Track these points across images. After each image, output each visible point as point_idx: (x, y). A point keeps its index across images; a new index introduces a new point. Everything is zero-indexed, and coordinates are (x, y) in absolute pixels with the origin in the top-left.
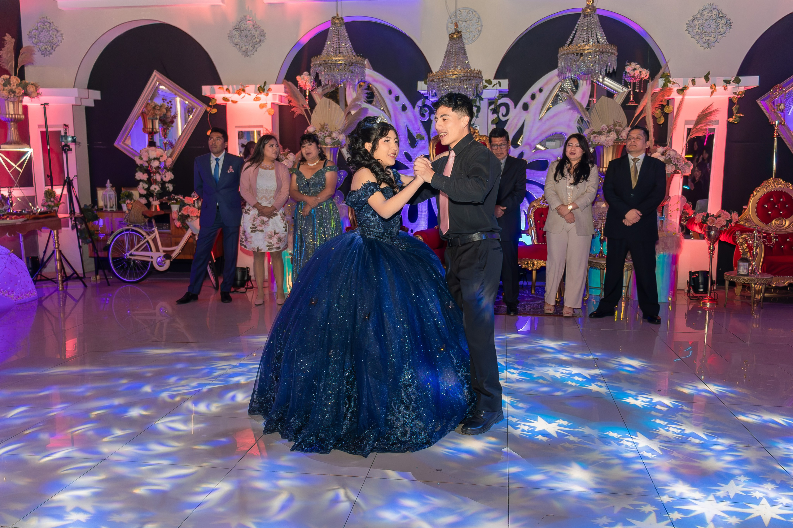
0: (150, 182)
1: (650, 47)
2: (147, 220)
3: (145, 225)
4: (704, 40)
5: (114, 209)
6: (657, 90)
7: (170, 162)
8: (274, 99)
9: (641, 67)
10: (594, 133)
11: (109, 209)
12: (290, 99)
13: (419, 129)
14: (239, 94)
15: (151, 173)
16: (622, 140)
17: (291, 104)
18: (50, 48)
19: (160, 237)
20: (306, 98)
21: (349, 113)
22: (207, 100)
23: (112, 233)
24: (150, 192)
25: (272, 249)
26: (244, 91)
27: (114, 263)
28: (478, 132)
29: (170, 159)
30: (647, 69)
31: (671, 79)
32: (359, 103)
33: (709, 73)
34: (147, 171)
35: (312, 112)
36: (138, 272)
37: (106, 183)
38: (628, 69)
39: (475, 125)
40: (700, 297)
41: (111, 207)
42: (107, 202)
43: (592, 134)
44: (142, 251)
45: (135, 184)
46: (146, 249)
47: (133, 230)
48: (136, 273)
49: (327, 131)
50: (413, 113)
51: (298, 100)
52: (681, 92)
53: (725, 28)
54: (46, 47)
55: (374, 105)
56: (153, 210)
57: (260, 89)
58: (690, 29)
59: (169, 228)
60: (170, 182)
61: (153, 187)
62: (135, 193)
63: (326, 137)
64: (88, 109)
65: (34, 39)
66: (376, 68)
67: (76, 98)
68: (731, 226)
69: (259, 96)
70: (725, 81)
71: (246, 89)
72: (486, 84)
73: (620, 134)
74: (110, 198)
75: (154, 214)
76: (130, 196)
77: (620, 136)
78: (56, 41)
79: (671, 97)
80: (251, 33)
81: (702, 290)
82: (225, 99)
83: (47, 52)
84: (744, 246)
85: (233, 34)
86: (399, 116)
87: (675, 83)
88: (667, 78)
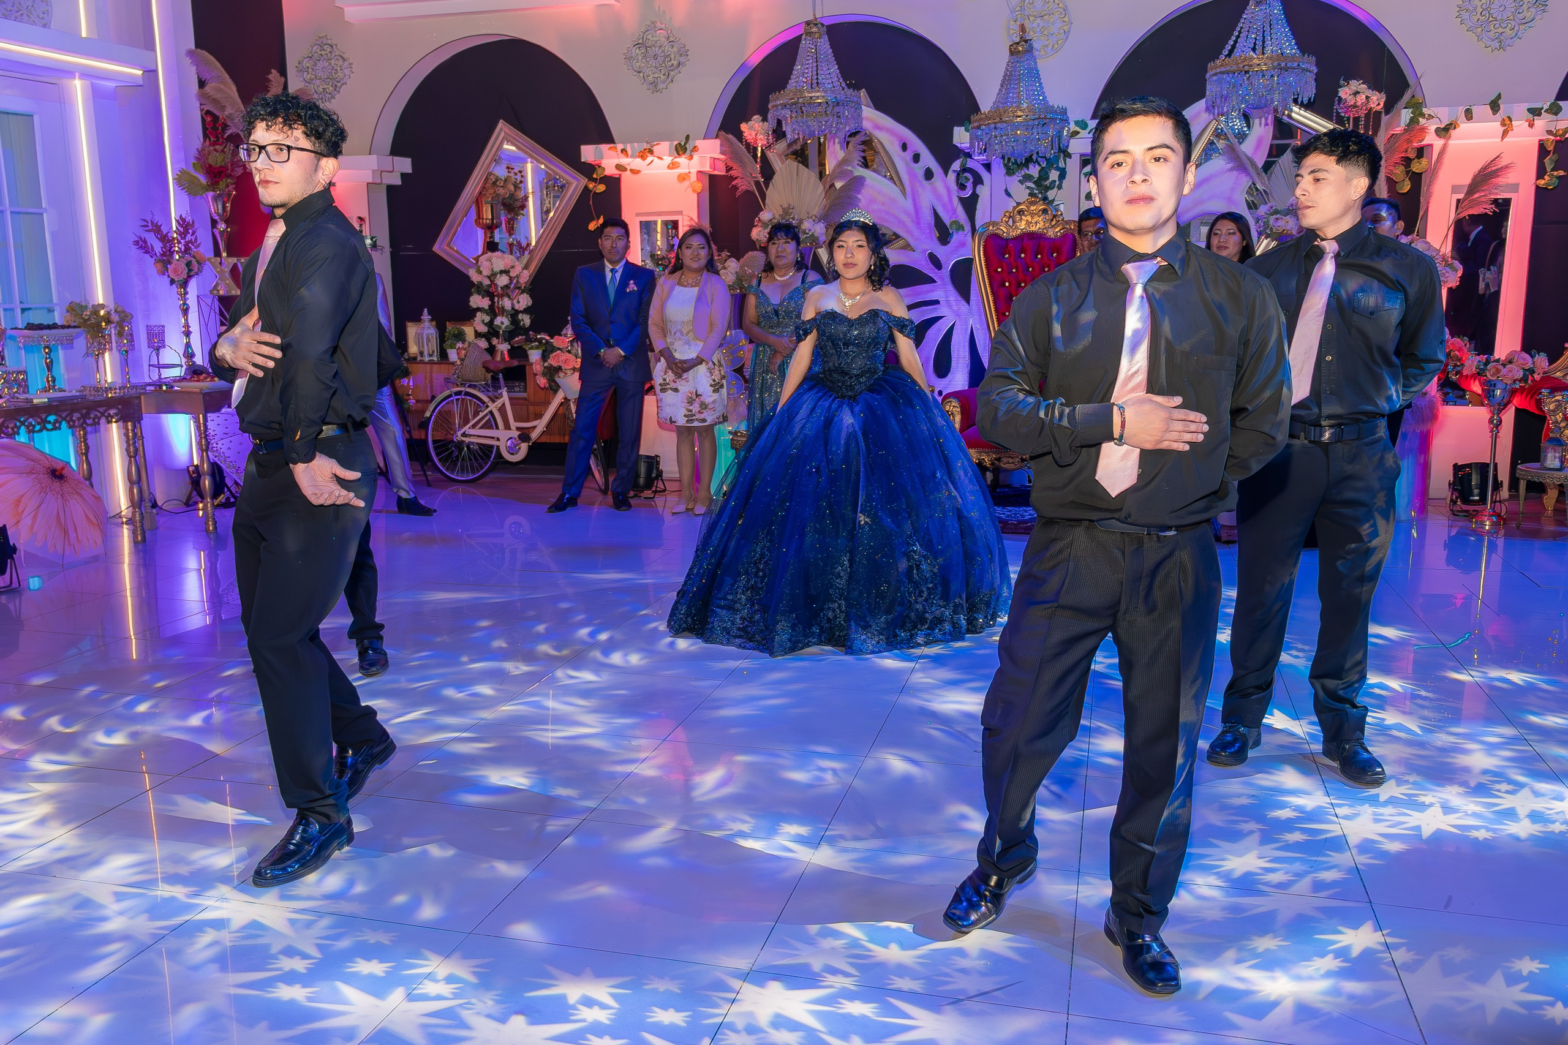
0: (493, 311)
1: (1388, 50)
2: (489, 376)
3: (486, 384)
4: (1491, 34)
5: (435, 359)
6: (1398, 130)
7: (525, 277)
8: (702, 164)
9: (1369, 88)
10: (1277, 212)
11: (427, 359)
12: (730, 164)
13: (954, 211)
14: (643, 158)
15: (494, 296)
17: (732, 173)
18: (331, 88)
19: (511, 405)
20: (756, 162)
21: (832, 185)
22: (588, 170)
23: (433, 398)
24: (493, 329)
25: (692, 421)
26: (651, 152)
27: (435, 448)
28: (1062, 214)
29: (525, 272)
30: (1380, 92)
31: (1423, 110)
32: (849, 168)
33: (1498, 97)
34: (489, 293)
35: (767, 187)
36: (475, 464)
37: (421, 314)
38: (1344, 93)
39: (1056, 203)
40: (1474, 511)
41: (431, 355)
42: (423, 347)
43: (1272, 214)
44: (481, 428)
45: (469, 314)
46: (487, 426)
47: (467, 394)
48: (472, 467)
50: (945, 184)
51: (742, 164)
52: (1443, 133)
53: (1533, 10)
54: (325, 87)
55: (875, 171)
56: (498, 358)
57: (679, 149)
58: (1465, 15)
59: (525, 390)
60: (526, 311)
61: (498, 321)
62: (469, 331)
64: (390, 189)
65: (306, 73)
66: (879, 105)
67: (373, 171)
68: (1533, 380)
69: (676, 160)
70: (1529, 110)
71: (655, 149)
72: (1078, 129)
74: (429, 340)
75: (502, 366)
76: (460, 336)
78: (340, 74)
79: (1424, 142)
80: (663, 51)
81: (1477, 498)
82: (619, 167)
83: (328, 95)
84: (1558, 417)
85: (634, 55)
86: (920, 190)
87: (1430, 117)
88: (1417, 107)
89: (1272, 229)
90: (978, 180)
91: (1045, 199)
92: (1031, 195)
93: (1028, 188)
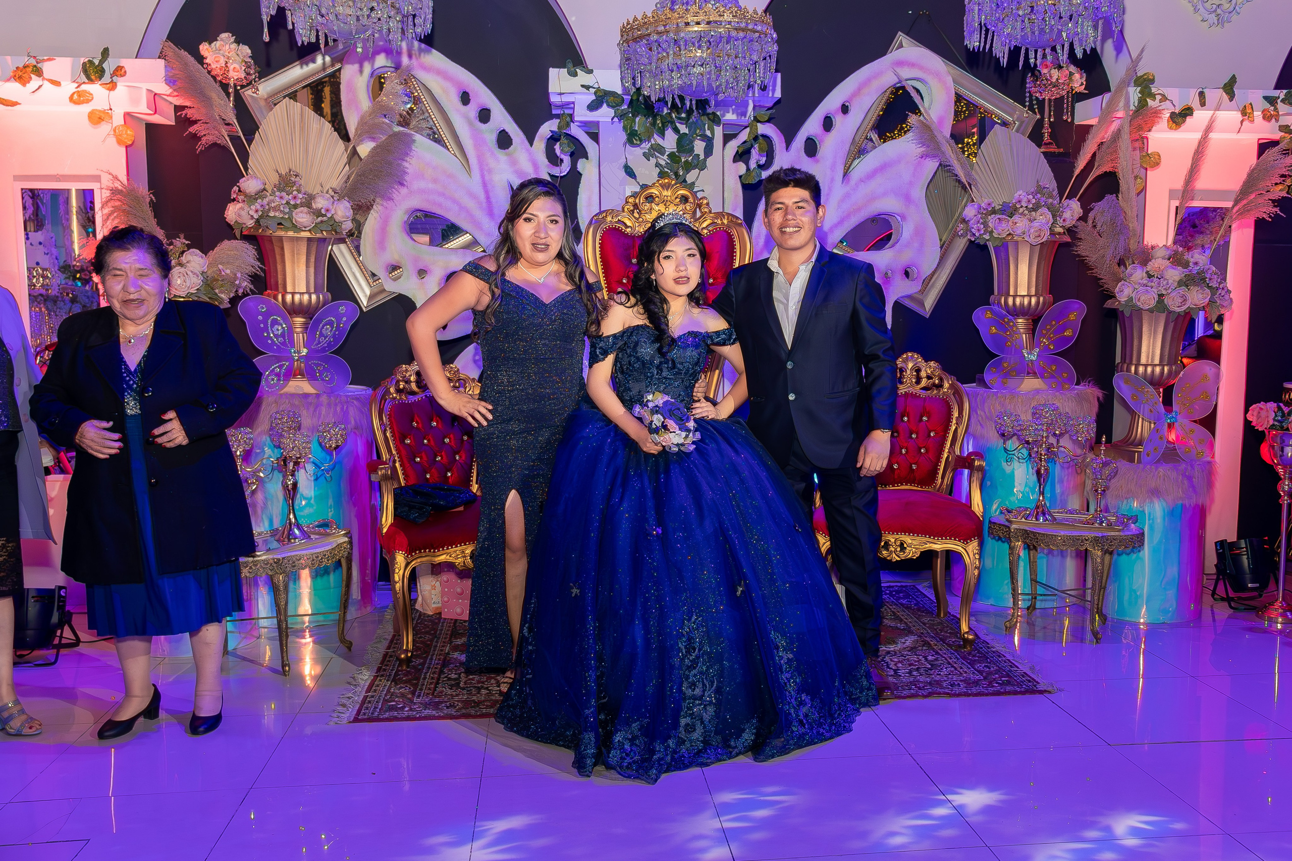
4: (1208, 5)
8: (135, 101)
14: (23, 80)
16: (1061, 230)
17: (189, 113)
20: (228, 101)
26: (39, 72)
31: (1154, 90)
33: (1233, 80)
39: (696, 188)
49: (299, 191)
50: (528, 154)
52: (1180, 120)
57: (91, 71)
63: (295, 206)
69: (87, 88)
70: (1266, 98)
71: (45, 67)
73: (1060, 217)
77: (1060, 221)
81: (1254, 585)
86: (492, 163)
87: (1164, 98)
88: (1145, 84)
89: (991, 233)
90: (579, 152)
91: (685, 181)
92: (662, 175)
93: (658, 165)
